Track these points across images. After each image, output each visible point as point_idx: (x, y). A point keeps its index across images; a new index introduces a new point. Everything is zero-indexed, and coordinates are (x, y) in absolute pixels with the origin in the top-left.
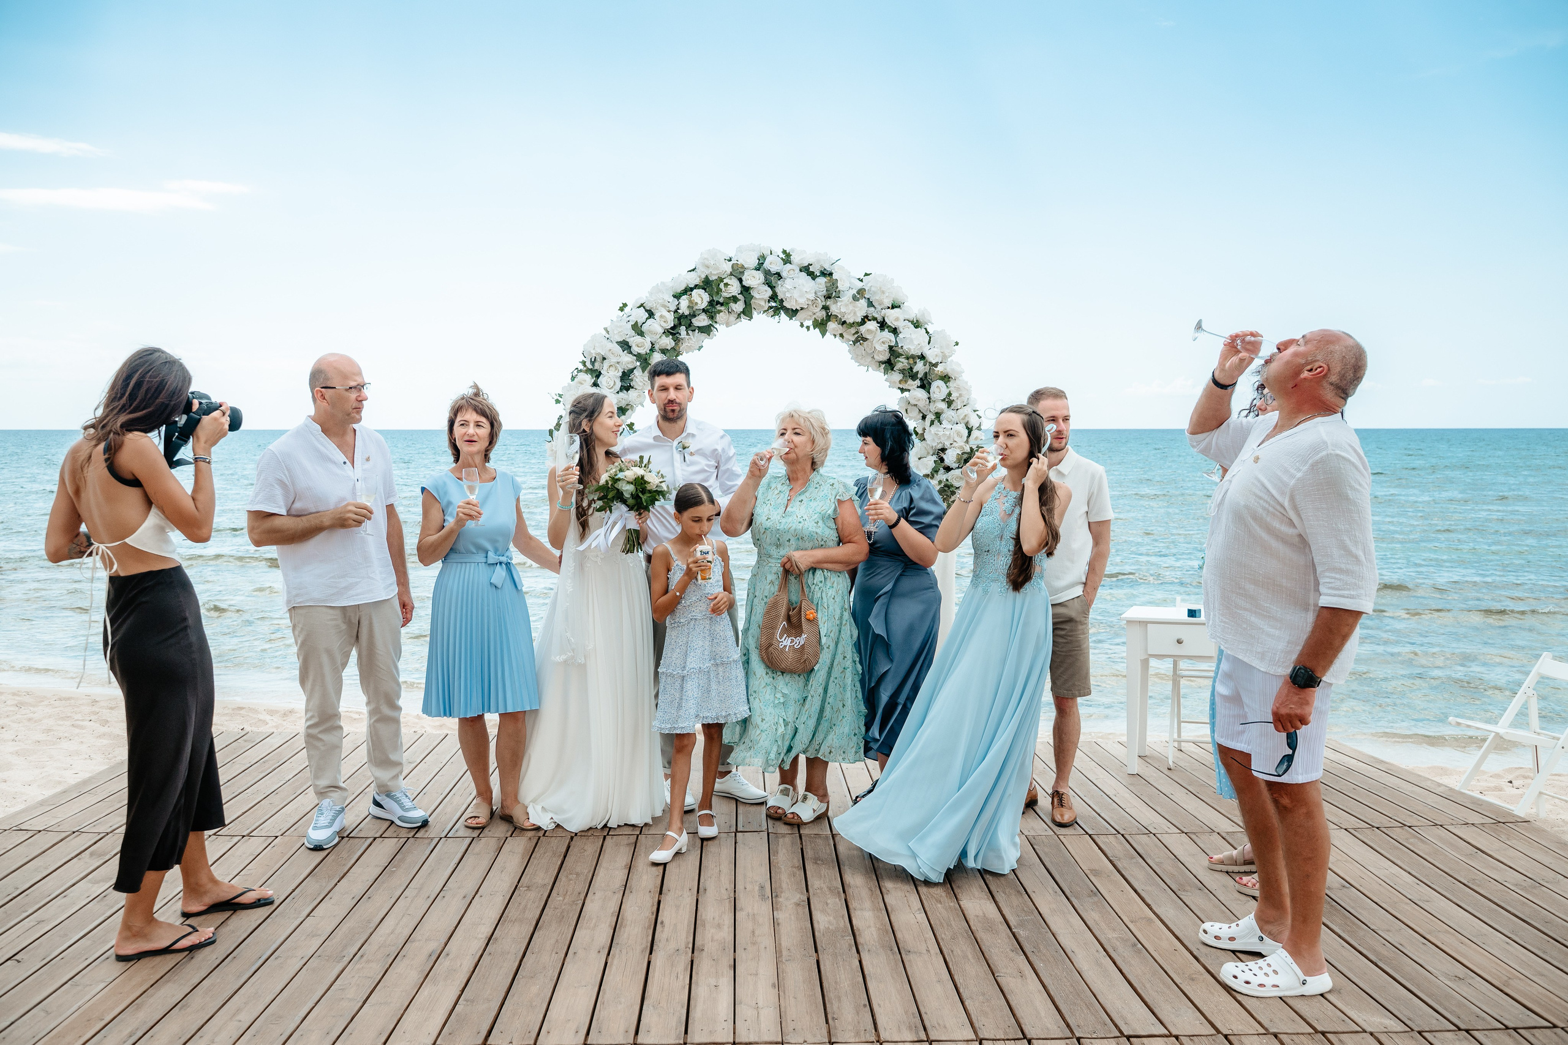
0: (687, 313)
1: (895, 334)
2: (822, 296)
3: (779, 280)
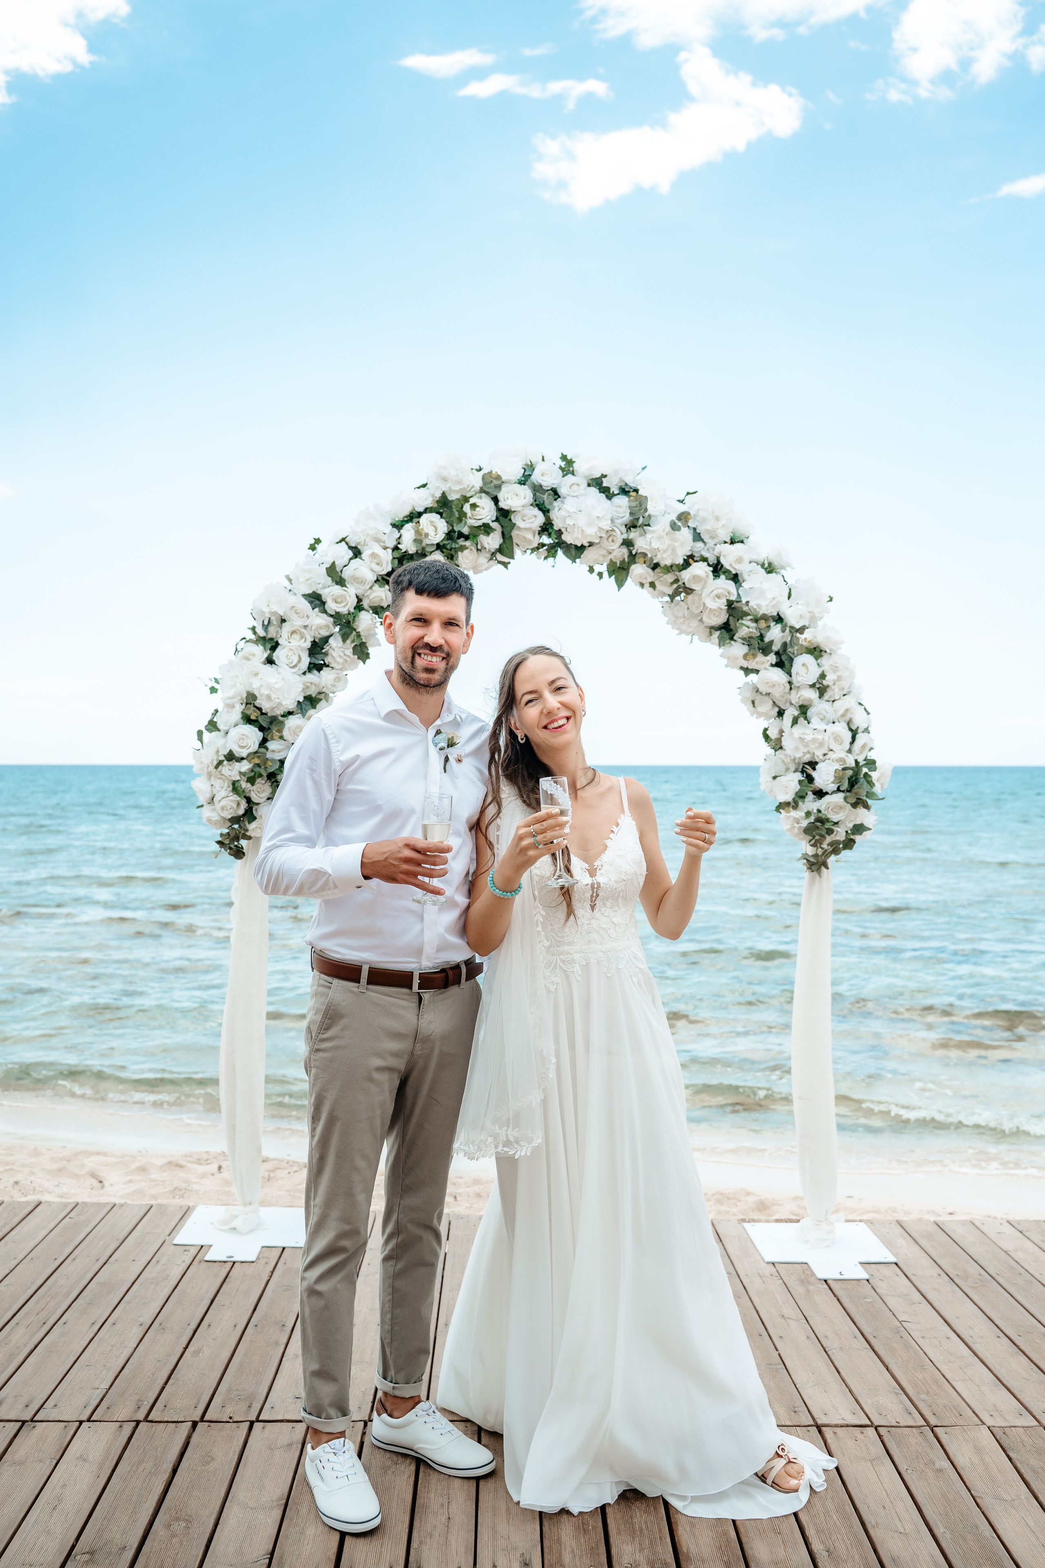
0: (412, 550)
1: (736, 583)
2: (622, 525)
3: (556, 500)
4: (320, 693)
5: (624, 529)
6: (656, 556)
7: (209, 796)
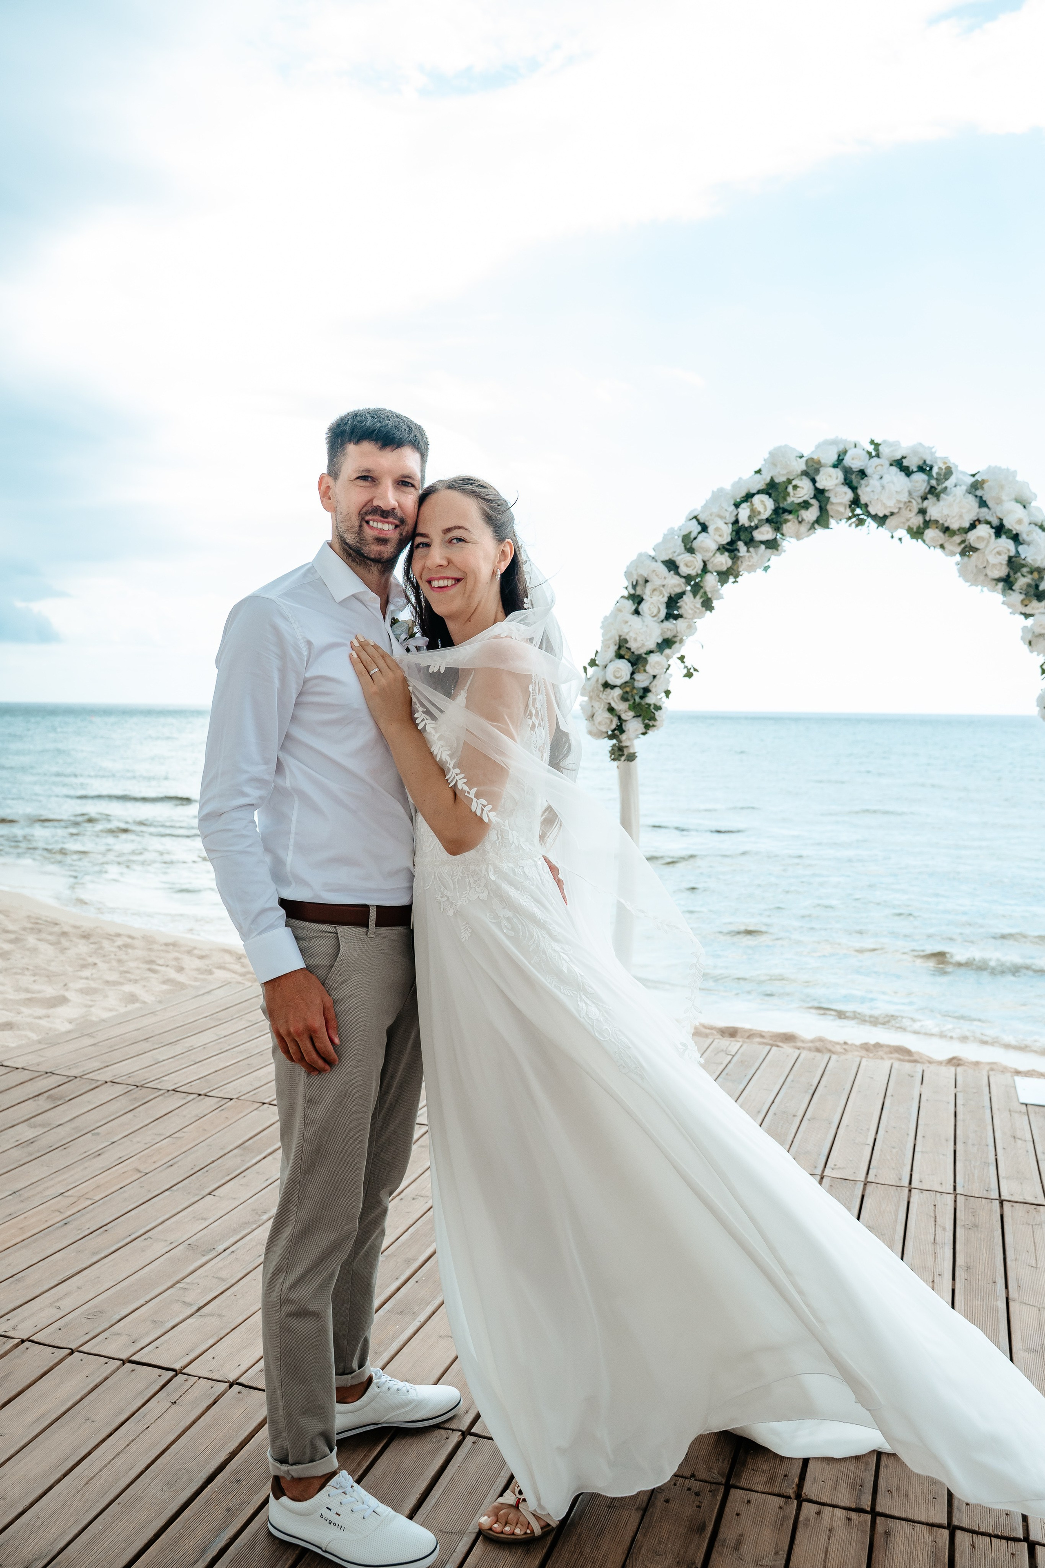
0: (748, 524)
1: (1016, 542)
2: (918, 497)
3: (863, 479)
4: (675, 636)
5: (920, 500)
6: (946, 521)
7: (590, 714)
